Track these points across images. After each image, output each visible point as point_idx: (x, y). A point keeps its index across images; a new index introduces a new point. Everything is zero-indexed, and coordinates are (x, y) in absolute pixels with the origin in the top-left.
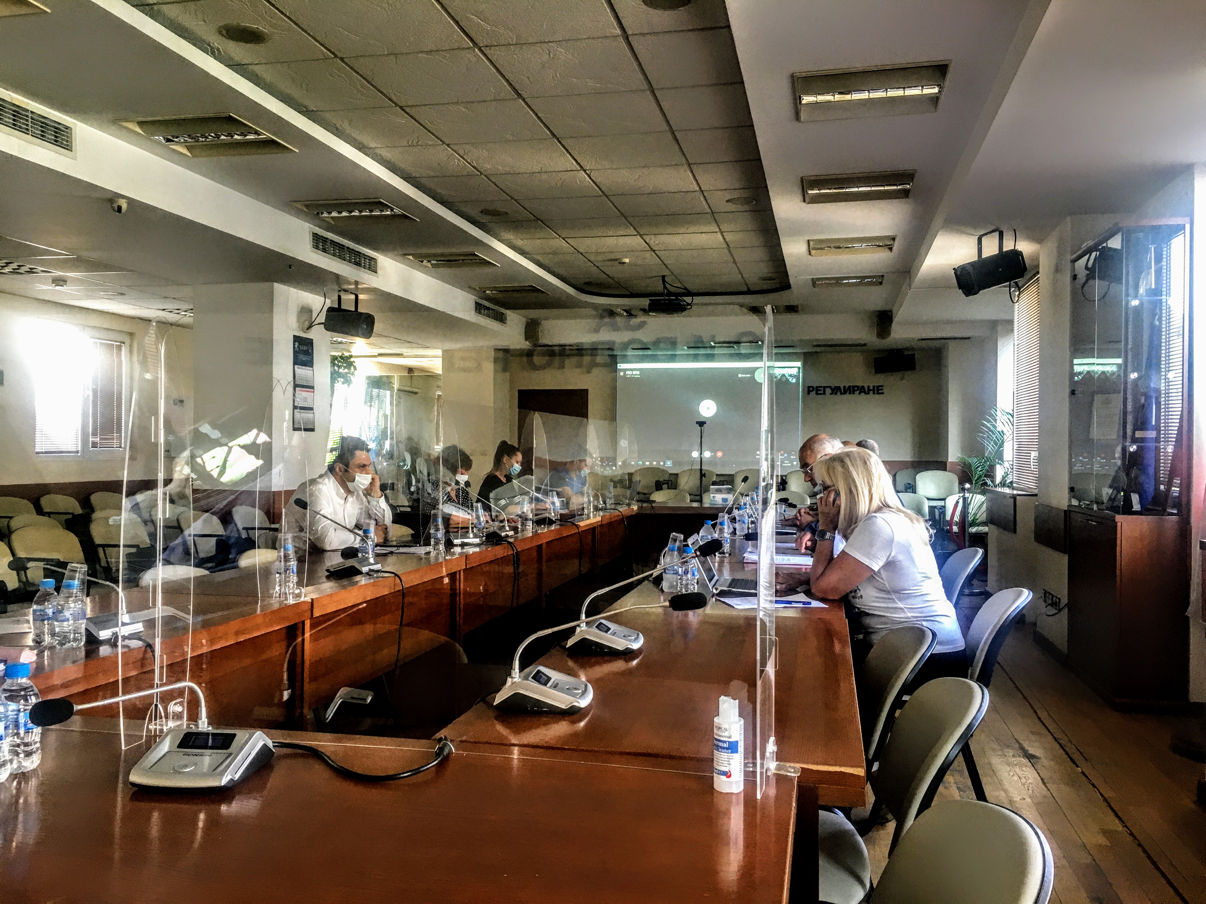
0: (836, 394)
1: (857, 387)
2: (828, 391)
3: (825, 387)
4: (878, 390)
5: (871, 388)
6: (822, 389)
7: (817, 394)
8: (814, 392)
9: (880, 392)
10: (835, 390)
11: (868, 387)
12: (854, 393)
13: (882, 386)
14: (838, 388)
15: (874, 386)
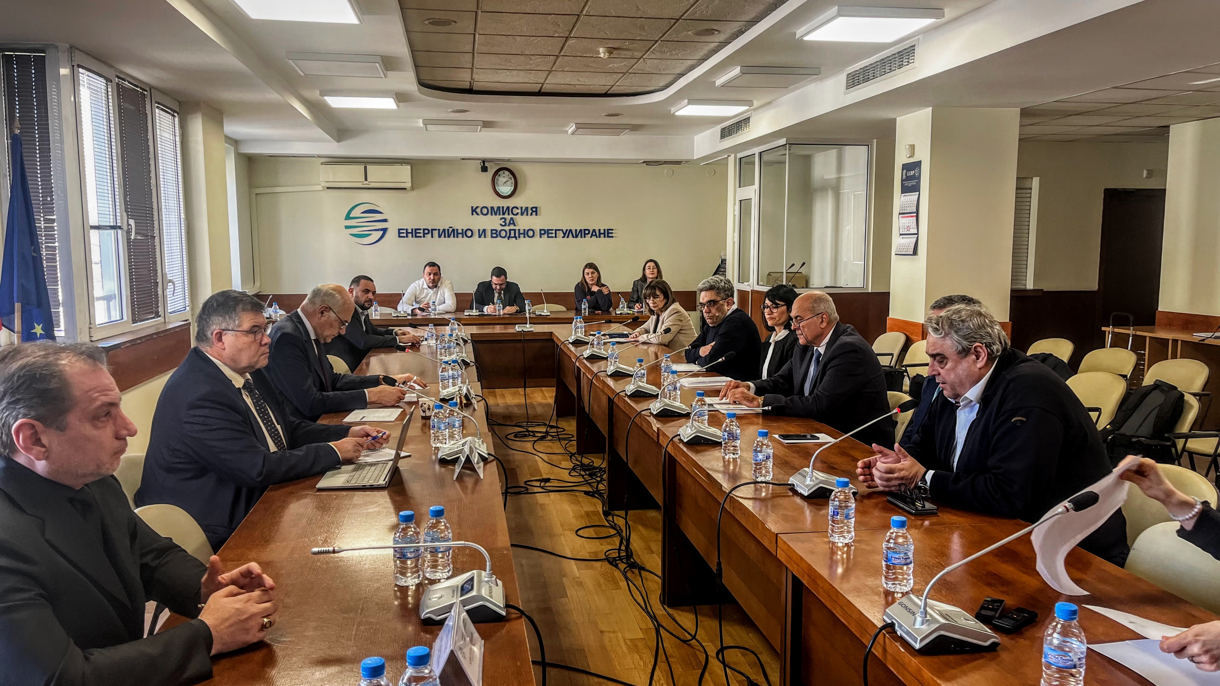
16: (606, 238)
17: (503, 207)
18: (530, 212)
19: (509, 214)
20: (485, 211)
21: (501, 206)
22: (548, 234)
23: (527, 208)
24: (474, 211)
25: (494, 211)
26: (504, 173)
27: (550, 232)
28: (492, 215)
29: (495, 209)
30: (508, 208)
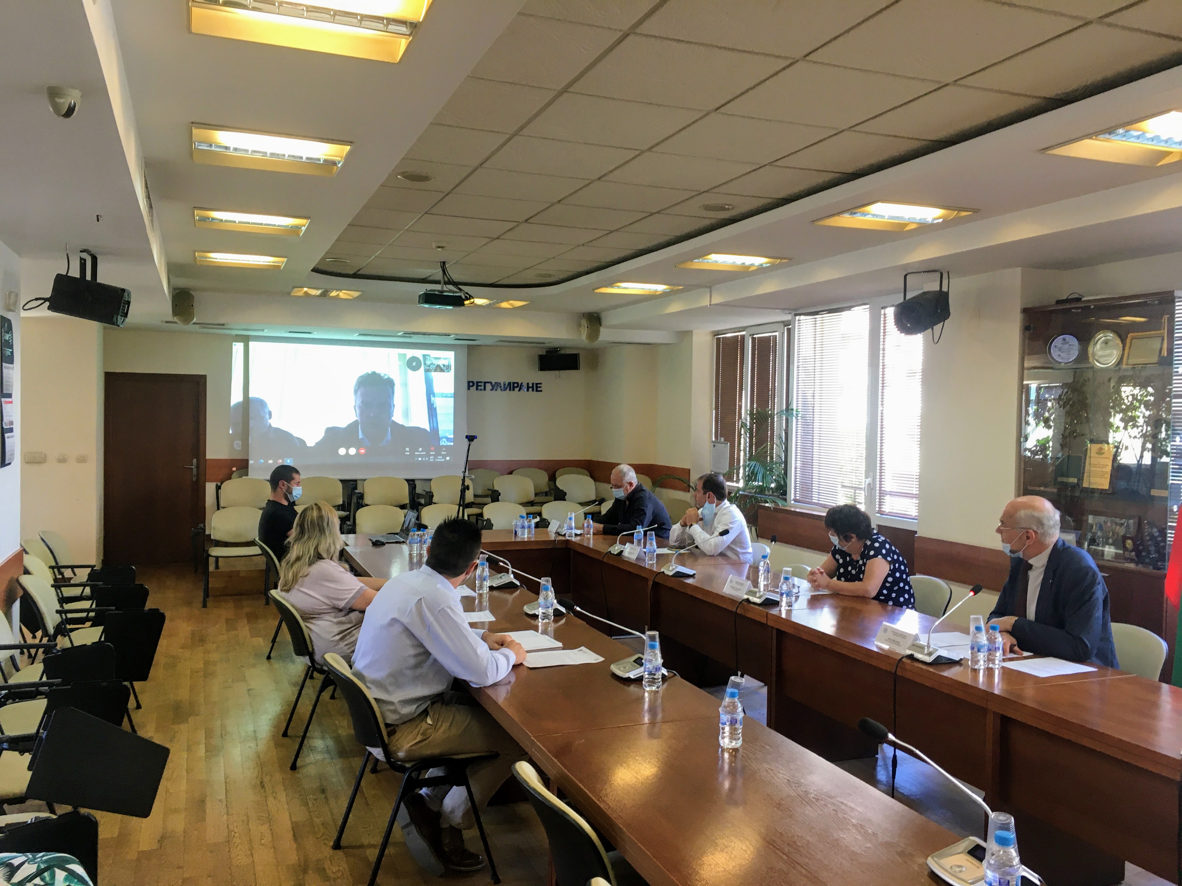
0: (496, 390)
1: (517, 383)
3: (485, 383)
4: (536, 387)
5: (531, 385)
6: (483, 384)
7: (477, 389)
8: (475, 387)
9: (539, 389)
11: (528, 384)
12: (514, 390)
13: (541, 384)
14: (498, 384)
15: (533, 384)
16: (535, 392)
22: (477, 386)
27: (479, 384)
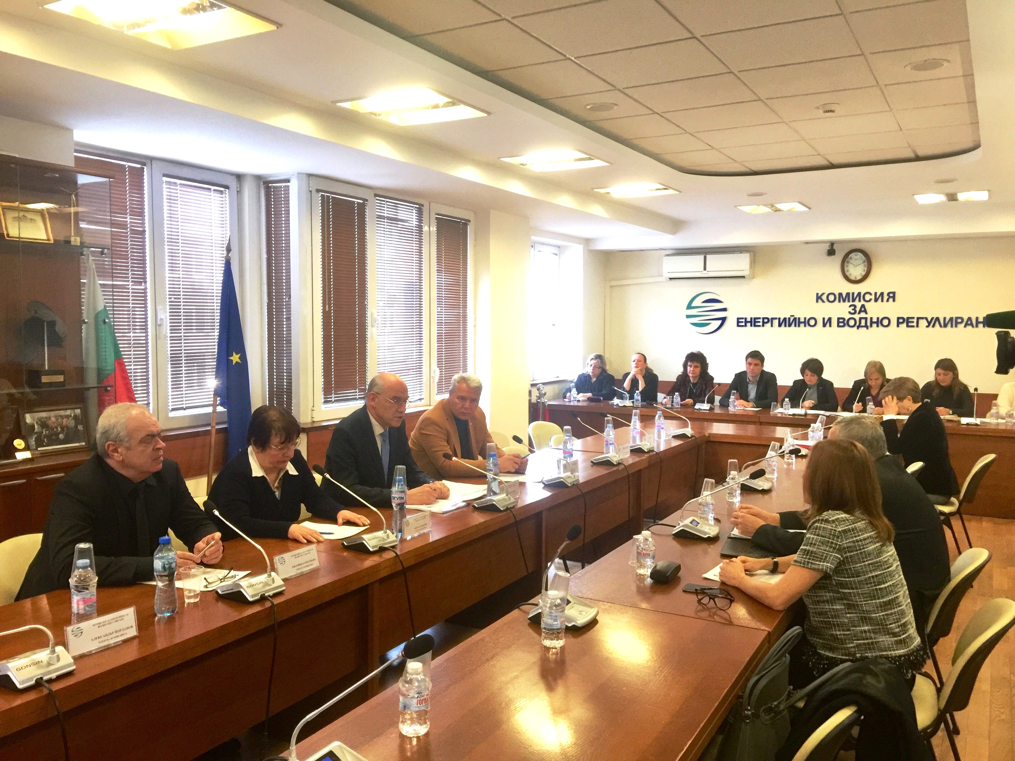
2: (923, 323)
10: (932, 322)
17: (853, 293)
18: (886, 297)
19: (860, 301)
20: (831, 298)
21: (851, 292)
23: (882, 294)
24: (819, 298)
25: (841, 298)
26: (856, 255)
28: (839, 301)
29: (844, 296)
30: (859, 294)
